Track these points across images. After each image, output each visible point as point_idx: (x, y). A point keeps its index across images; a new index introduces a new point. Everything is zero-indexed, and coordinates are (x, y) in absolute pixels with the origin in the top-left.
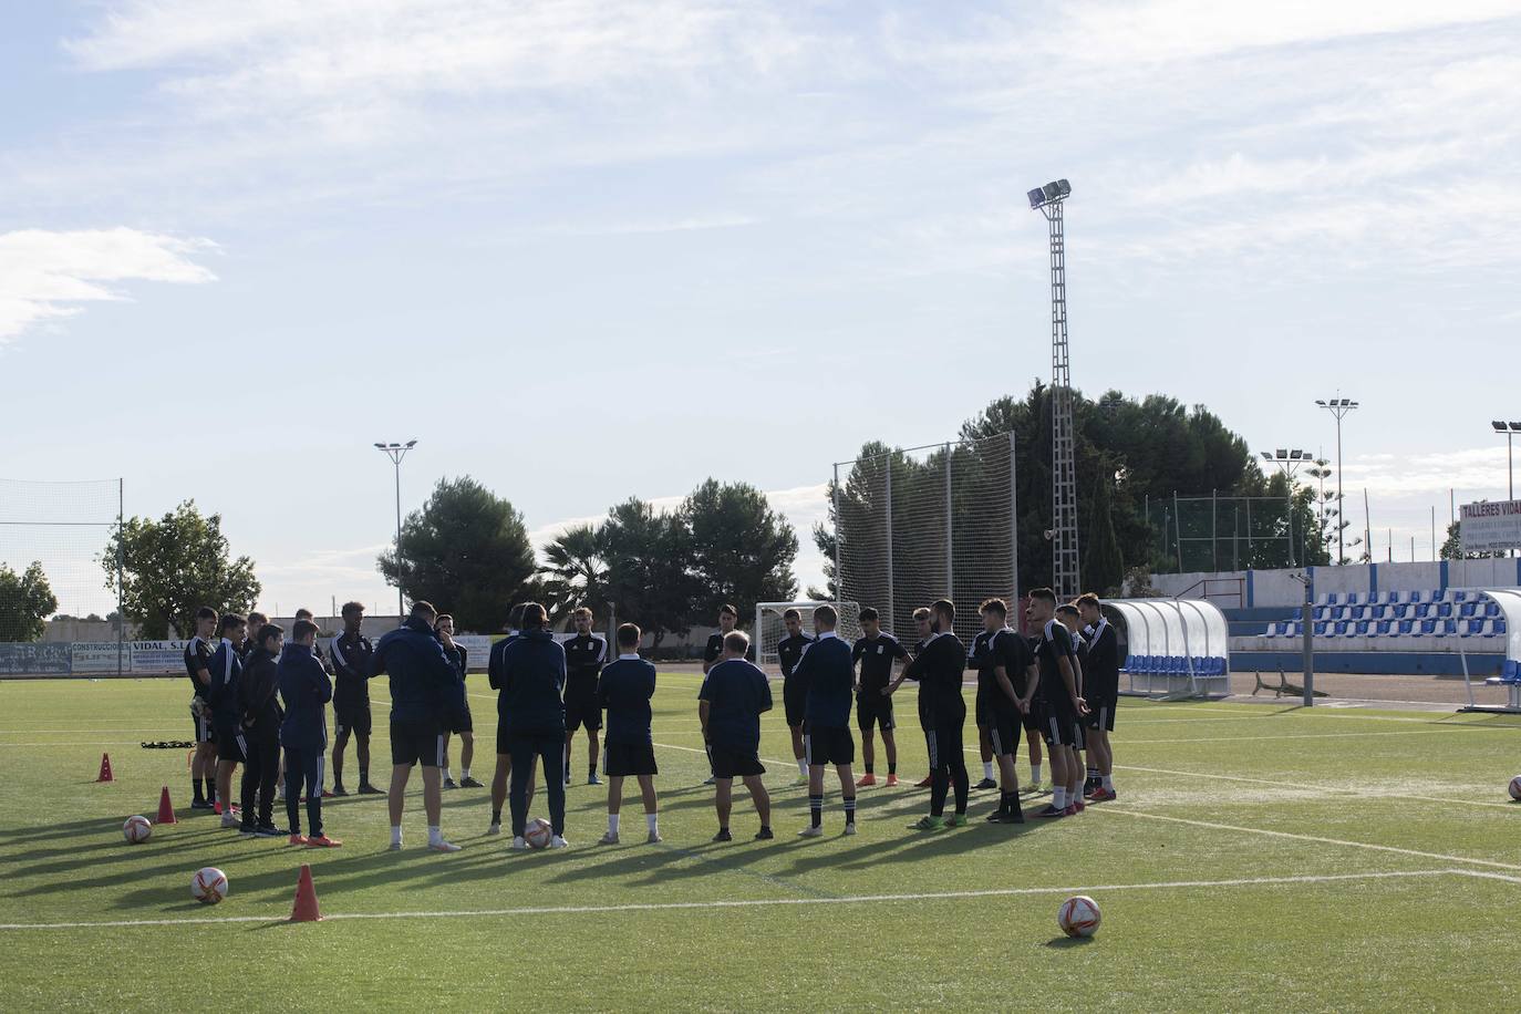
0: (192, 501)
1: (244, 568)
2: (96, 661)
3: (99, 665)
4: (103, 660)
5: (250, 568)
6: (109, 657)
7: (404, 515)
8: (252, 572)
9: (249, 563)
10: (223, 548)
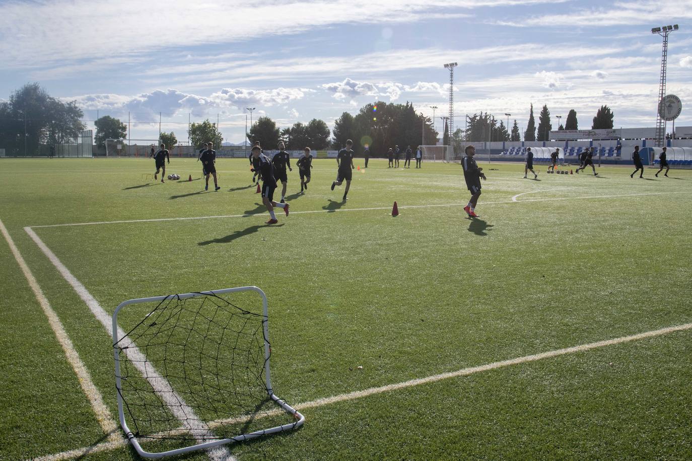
0: (208, 119)
9: (220, 134)
10: (216, 130)
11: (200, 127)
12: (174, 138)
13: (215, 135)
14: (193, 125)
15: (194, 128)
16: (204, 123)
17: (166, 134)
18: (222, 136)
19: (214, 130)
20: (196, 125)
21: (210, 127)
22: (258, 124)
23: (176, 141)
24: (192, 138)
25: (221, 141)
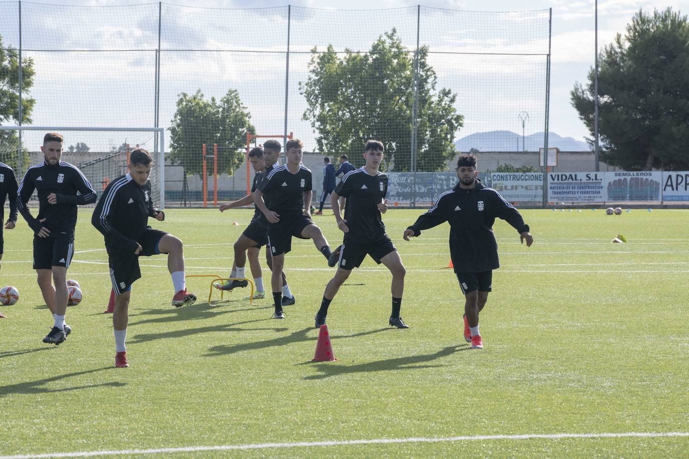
0: (394, 31)
1: (446, 100)
2: (514, 192)
3: (517, 196)
4: (521, 191)
5: (452, 101)
6: (526, 188)
7: (601, 49)
8: (454, 105)
9: (451, 95)
10: (430, 80)
11: (356, 66)
12: (240, 120)
13: (424, 100)
14: (327, 58)
15: (334, 67)
16: (375, 49)
17: (207, 99)
18: (459, 107)
19: (422, 82)
20: (342, 57)
21: (403, 66)
22: (627, 45)
23: (251, 130)
24: (322, 119)
25: (452, 128)
